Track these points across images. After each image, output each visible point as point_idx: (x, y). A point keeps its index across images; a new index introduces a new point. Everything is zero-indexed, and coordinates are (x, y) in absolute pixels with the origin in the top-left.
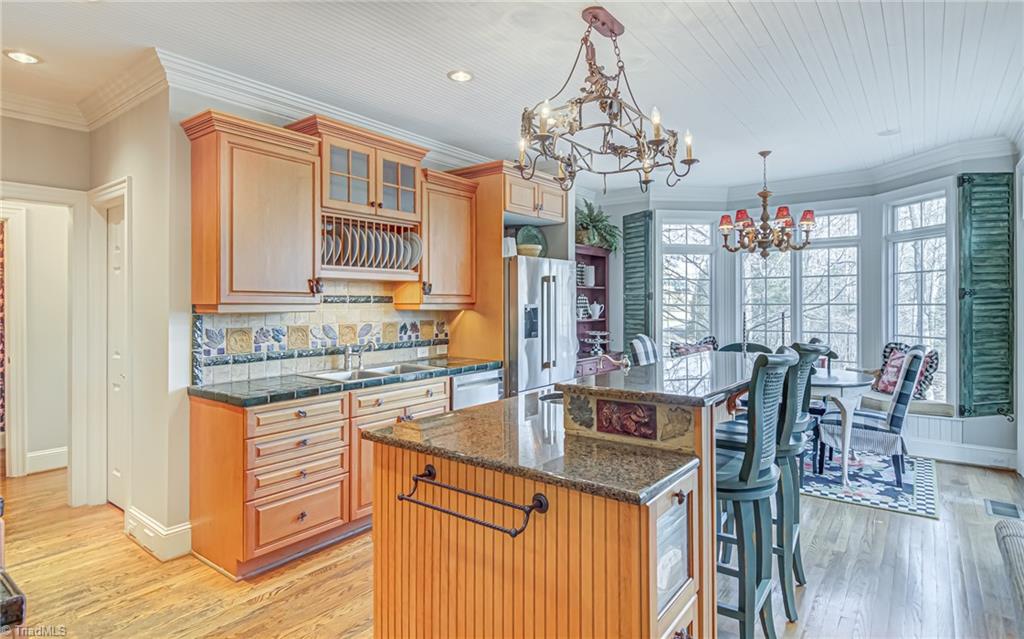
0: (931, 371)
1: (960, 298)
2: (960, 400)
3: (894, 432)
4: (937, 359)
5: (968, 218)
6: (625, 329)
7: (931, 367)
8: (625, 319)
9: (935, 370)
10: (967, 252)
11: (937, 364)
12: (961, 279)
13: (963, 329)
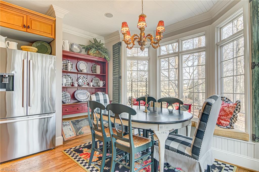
0: (237, 112)
1: (252, 68)
2: (253, 131)
3: (194, 158)
4: (240, 105)
5: (256, 19)
6: (113, 91)
7: (237, 110)
8: (113, 87)
9: (239, 112)
10: (256, 40)
11: (240, 109)
12: (252, 57)
13: (254, 87)
